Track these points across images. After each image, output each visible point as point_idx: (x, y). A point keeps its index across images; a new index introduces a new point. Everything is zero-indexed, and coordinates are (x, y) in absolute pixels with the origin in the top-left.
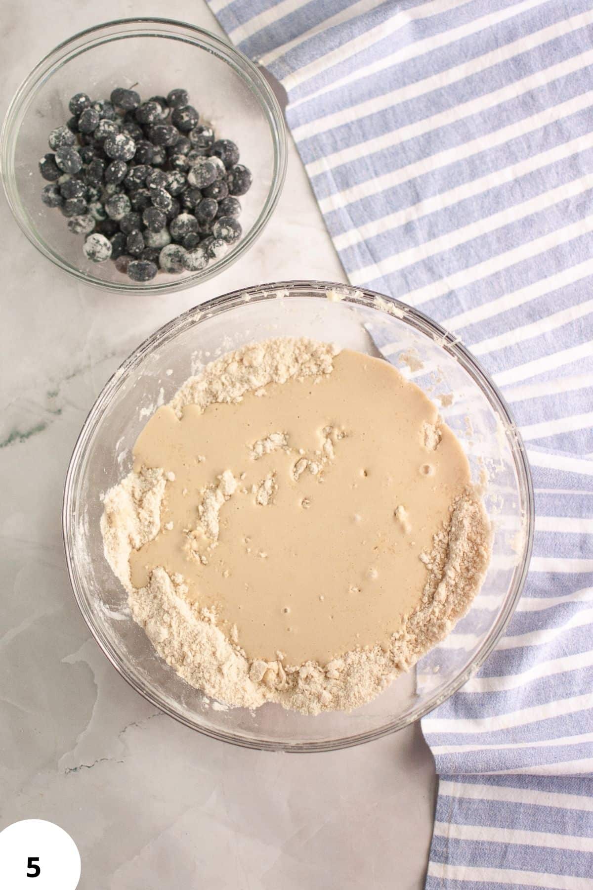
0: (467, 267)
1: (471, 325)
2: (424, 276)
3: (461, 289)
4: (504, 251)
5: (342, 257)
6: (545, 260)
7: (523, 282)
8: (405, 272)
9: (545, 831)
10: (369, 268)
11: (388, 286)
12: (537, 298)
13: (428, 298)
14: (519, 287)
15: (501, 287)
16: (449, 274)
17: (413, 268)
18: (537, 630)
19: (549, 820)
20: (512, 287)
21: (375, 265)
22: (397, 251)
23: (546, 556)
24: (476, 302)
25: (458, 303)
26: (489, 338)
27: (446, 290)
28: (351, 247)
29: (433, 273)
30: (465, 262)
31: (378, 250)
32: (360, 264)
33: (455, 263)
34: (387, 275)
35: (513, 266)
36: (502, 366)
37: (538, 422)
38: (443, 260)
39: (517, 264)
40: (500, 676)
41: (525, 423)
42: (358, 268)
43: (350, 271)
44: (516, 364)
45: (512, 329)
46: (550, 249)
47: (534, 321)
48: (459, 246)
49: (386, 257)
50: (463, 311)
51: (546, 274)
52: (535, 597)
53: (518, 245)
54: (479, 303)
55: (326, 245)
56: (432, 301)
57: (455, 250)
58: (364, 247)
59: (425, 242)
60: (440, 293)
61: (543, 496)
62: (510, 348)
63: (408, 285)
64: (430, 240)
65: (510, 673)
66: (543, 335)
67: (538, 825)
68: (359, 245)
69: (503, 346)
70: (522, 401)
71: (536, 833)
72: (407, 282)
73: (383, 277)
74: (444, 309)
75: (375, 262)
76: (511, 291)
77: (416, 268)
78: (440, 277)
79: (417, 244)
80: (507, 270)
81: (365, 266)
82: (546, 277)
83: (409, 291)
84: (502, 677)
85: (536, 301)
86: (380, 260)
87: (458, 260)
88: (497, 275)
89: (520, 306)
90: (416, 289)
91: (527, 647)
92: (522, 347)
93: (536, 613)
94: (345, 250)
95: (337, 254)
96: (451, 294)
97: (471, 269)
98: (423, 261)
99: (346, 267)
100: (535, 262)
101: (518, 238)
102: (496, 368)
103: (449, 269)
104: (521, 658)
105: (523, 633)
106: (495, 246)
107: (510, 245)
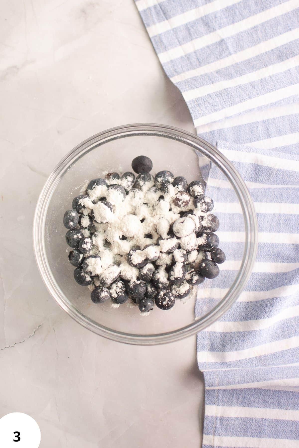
0: (233, 22)
1: (237, 64)
2: (201, 28)
3: (229, 38)
4: (260, 12)
5: (142, 15)
6: (290, 17)
7: (274, 33)
8: (188, 26)
9: (285, 438)
10: (162, 23)
11: (176, 37)
12: (285, 45)
13: (204, 45)
14: (272, 37)
15: (258, 37)
16: (220, 27)
17: (194, 24)
18: (284, 285)
19: (287, 430)
20: (266, 37)
21: (166, 21)
22: (183, 11)
23: (291, 232)
24: (240, 47)
25: (227, 48)
26: (249, 72)
27: (218, 39)
28: (149, 9)
29: (209, 27)
30: (232, 19)
31: (169, 11)
32: (156, 20)
33: (225, 20)
34: (175, 28)
35: (267, 22)
36: (259, 91)
37: (286, 134)
38: (216, 17)
39: (270, 21)
40: (256, 319)
41: (276, 135)
42: (154, 23)
43: (149, 26)
44: (269, 91)
45: (266, 66)
46: (294, 10)
47: (282, 60)
48: (228, 7)
49: (175, 15)
50: (230, 54)
51: (291, 28)
52: (283, 262)
53: (270, 7)
54: (242, 49)
55: (132, 7)
56: (208, 47)
57: (224, 10)
58: (159, 8)
59: (203, 5)
60: (214, 42)
61: (289, 189)
62: (265, 79)
63: (191, 35)
64: (206, 3)
65: (264, 317)
66: (289, 70)
67: (279, 434)
68: (155, 7)
69: (260, 78)
70: (274, 119)
71: (277, 440)
72: (190, 34)
73: (173, 30)
74: (217, 53)
75: (167, 19)
76: (266, 40)
77: (196, 23)
78: (214, 30)
79: (197, 6)
80: (263, 25)
81: (159, 22)
82: (291, 29)
83: (192, 40)
84: (258, 320)
85: (284, 47)
86: (170, 17)
87: (227, 18)
88: (255, 28)
89: (272, 50)
90: (196, 38)
91: (277, 298)
92: (274, 79)
93: (284, 274)
94: (145, 11)
95: (139, 13)
96: (222, 42)
97: (236, 24)
98: (202, 19)
99: (145, 22)
100: (283, 19)
101: (270, 2)
102: (254, 93)
103: (220, 24)
104: (272, 305)
105: (274, 288)
106: (253, 8)
107: (264, 7)
